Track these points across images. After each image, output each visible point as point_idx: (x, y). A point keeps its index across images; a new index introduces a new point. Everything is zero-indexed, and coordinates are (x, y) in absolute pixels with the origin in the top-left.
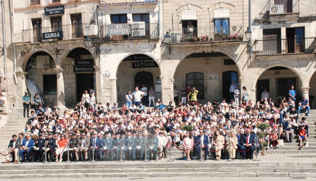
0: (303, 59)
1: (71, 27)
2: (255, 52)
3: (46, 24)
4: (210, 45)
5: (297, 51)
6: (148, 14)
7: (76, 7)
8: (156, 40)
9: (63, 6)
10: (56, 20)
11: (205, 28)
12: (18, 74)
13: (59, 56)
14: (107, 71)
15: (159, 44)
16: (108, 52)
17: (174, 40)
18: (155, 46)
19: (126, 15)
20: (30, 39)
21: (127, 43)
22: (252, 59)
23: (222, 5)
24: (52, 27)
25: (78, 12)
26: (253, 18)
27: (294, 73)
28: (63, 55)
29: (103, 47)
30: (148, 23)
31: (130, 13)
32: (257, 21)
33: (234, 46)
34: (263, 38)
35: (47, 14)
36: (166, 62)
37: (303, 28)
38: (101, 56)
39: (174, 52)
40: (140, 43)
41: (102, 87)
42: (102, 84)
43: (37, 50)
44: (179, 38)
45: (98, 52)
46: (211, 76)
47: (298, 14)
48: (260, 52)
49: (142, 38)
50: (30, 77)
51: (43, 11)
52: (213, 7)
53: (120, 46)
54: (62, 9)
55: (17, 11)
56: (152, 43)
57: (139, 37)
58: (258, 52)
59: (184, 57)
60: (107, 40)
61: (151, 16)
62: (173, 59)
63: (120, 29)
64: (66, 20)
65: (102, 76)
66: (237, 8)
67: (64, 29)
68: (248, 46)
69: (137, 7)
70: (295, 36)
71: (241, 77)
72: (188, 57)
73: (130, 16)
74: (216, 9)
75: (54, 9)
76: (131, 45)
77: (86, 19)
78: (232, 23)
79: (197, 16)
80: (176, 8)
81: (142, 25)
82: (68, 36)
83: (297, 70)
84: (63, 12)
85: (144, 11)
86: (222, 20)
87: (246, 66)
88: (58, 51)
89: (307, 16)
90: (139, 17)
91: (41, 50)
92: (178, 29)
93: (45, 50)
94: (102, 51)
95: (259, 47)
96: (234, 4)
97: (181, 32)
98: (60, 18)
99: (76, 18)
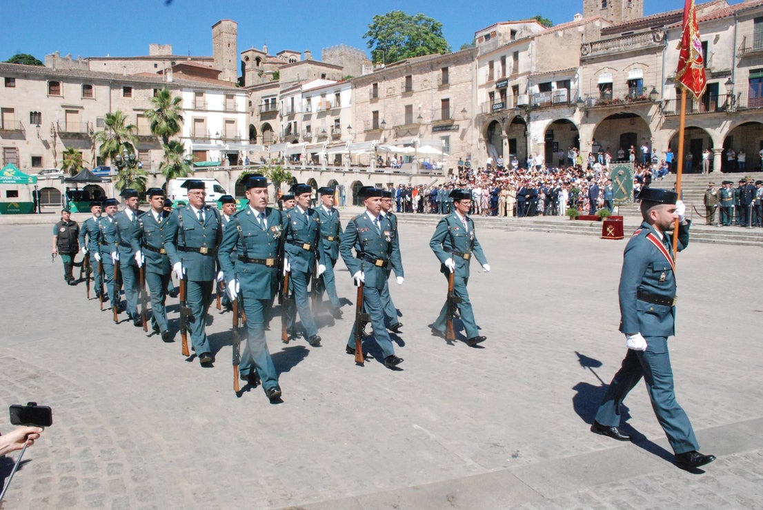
0: (715, 118)
1: (513, 97)
2: (666, 113)
3: (497, 95)
4: (622, 107)
5: (712, 110)
6: (569, 80)
7: (515, 79)
8: (575, 105)
9: (507, 80)
10: (503, 92)
11: (620, 90)
12: (480, 140)
13: (505, 124)
14: (536, 136)
15: (578, 109)
16: (536, 119)
17: (590, 104)
18: (575, 111)
19: (550, 83)
20: (487, 110)
21: (551, 110)
22: (663, 120)
23: (636, 66)
24: (502, 98)
25: (516, 84)
26: (666, 76)
27: (707, 133)
28: (507, 123)
29: (533, 114)
30: (569, 89)
31: (554, 81)
32: (670, 80)
33: (646, 106)
34: (677, 96)
35: (497, 87)
36: (585, 126)
37: (717, 84)
38: (531, 123)
39: (591, 115)
40: (562, 109)
41: (531, 150)
42: (531, 148)
43: (492, 119)
44: (594, 102)
45: (529, 118)
46: (644, 137)
47: (709, 69)
48: (673, 112)
49: (563, 103)
50: (492, 142)
51: (495, 86)
52: (628, 69)
53: (545, 113)
54: (506, 82)
55: (481, 87)
56: (572, 108)
57: (559, 103)
58: (669, 112)
59: (600, 120)
60: (536, 107)
61: (572, 83)
62: (590, 123)
63: (544, 98)
64: (510, 91)
65: (531, 141)
66: (650, 67)
67: (508, 98)
68: (660, 106)
69: (559, 75)
70: (711, 93)
71: (651, 139)
72: (606, 119)
73: (554, 84)
74: (630, 70)
75: (502, 83)
76: (555, 111)
77: (522, 89)
78: (645, 84)
79: (613, 78)
80: (594, 72)
81: (564, 91)
82: (510, 105)
83: (709, 130)
84: (507, 85)
85: (566, 78)
86: (636, 80)
87: (658, 128)
88: (503, 120)
89: (722, 70)
90: (563, 83)
91: (494, 119)
92: (596, 94)
93: (496, 119)
94: (532, 118)
95: (672, 107)
96: (648, 64)
97: (598, 95)
98: (505, 90)
99: (516, 88)
